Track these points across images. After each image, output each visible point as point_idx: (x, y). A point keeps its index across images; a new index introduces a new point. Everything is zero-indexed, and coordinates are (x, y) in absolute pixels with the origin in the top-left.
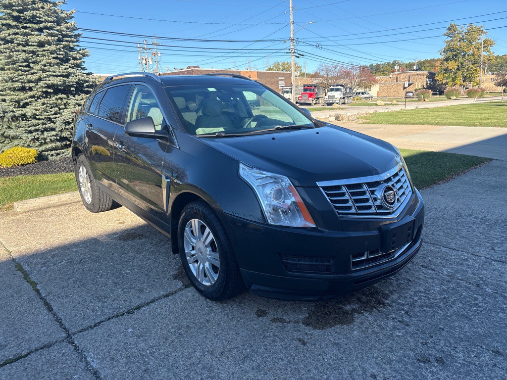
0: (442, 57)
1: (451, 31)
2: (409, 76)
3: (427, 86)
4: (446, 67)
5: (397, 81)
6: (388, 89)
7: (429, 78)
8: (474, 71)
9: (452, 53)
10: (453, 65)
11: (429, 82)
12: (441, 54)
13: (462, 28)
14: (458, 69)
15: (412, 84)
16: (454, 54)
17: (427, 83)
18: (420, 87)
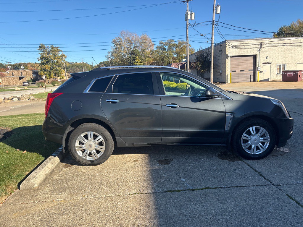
0: (39, 62)
1: (42, 48)
2: (21, 73)
3: (34, 78)
4: (44, 68)
5: (13, 76)
6: (8, 80)
7: (34, 74)
8: (60, 71)
9: (45, 61)
10: (48, 67)
11: (34, 76)
12: (39, 60)
13: (48, 47)
14: (51, 70)
15: (24, 77)
16: (47, 61)
17: (33, 77)
18: (29, 79)
